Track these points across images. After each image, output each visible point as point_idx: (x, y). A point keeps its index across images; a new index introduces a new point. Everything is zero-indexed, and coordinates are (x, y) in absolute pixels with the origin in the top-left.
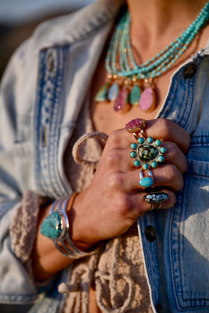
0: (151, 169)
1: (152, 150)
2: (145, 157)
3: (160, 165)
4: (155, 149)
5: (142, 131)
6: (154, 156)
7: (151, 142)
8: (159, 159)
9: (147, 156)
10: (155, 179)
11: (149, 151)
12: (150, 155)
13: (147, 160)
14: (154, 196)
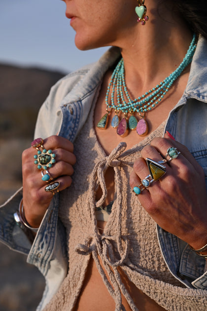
0: (48, 169)
1: (47, 157)
2: (43, 162)
3: (53, 165)
4: (48, 156)
5: (42, 146)
6: (49, 160)
7: (46, 152)
8: (52, 161)
9: (44, 161)
10: (51, 175)
11: (45, 158)
12: (46, 160)
13: (45, 164)
14: (50, 186)
